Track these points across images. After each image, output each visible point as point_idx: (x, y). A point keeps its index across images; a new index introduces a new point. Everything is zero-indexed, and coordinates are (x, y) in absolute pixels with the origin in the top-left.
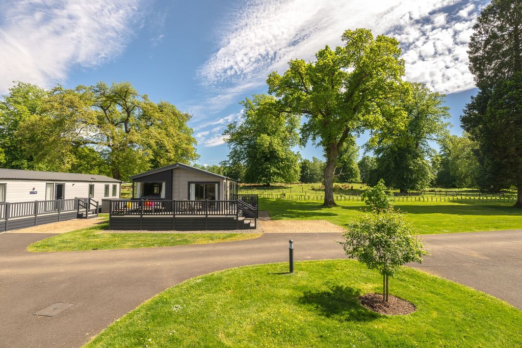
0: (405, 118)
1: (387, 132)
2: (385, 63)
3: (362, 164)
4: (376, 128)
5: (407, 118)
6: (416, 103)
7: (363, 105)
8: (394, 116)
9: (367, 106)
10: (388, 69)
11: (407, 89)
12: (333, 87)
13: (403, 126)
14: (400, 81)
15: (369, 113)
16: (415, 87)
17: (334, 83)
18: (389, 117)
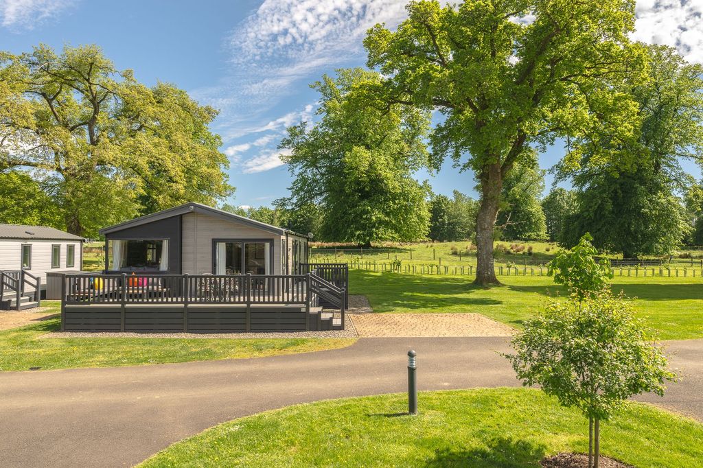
0: (634, 115)
1: (599, 142)
2: (595, 6)
3: (550, 205)
4: (577, 134)
5: (638, 114)
6: (656, 84)
7: (553, 88)
8: (612, 111)
9: (560, 91)
10: (601, 18)
11: (639, 57)
12: (493, 54)
13: (629, 131)
14: (625, 41)
15: (564, 105)
16: (655, 54)
17: (495, 46)
18: (603, 112)
